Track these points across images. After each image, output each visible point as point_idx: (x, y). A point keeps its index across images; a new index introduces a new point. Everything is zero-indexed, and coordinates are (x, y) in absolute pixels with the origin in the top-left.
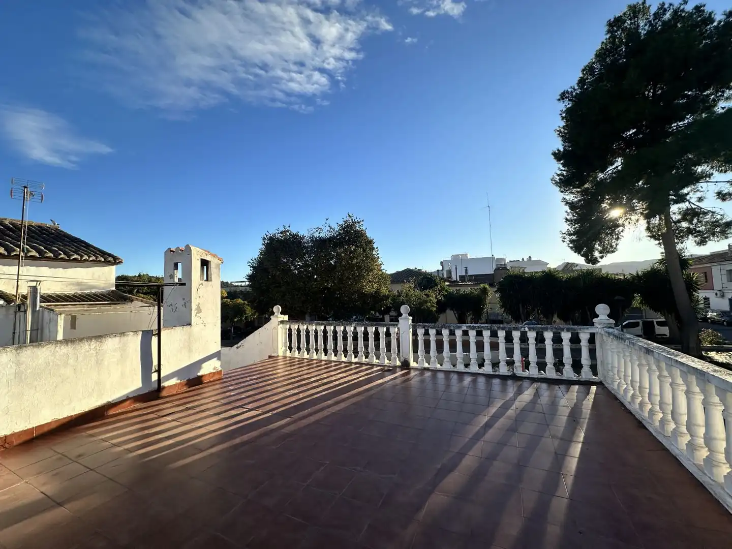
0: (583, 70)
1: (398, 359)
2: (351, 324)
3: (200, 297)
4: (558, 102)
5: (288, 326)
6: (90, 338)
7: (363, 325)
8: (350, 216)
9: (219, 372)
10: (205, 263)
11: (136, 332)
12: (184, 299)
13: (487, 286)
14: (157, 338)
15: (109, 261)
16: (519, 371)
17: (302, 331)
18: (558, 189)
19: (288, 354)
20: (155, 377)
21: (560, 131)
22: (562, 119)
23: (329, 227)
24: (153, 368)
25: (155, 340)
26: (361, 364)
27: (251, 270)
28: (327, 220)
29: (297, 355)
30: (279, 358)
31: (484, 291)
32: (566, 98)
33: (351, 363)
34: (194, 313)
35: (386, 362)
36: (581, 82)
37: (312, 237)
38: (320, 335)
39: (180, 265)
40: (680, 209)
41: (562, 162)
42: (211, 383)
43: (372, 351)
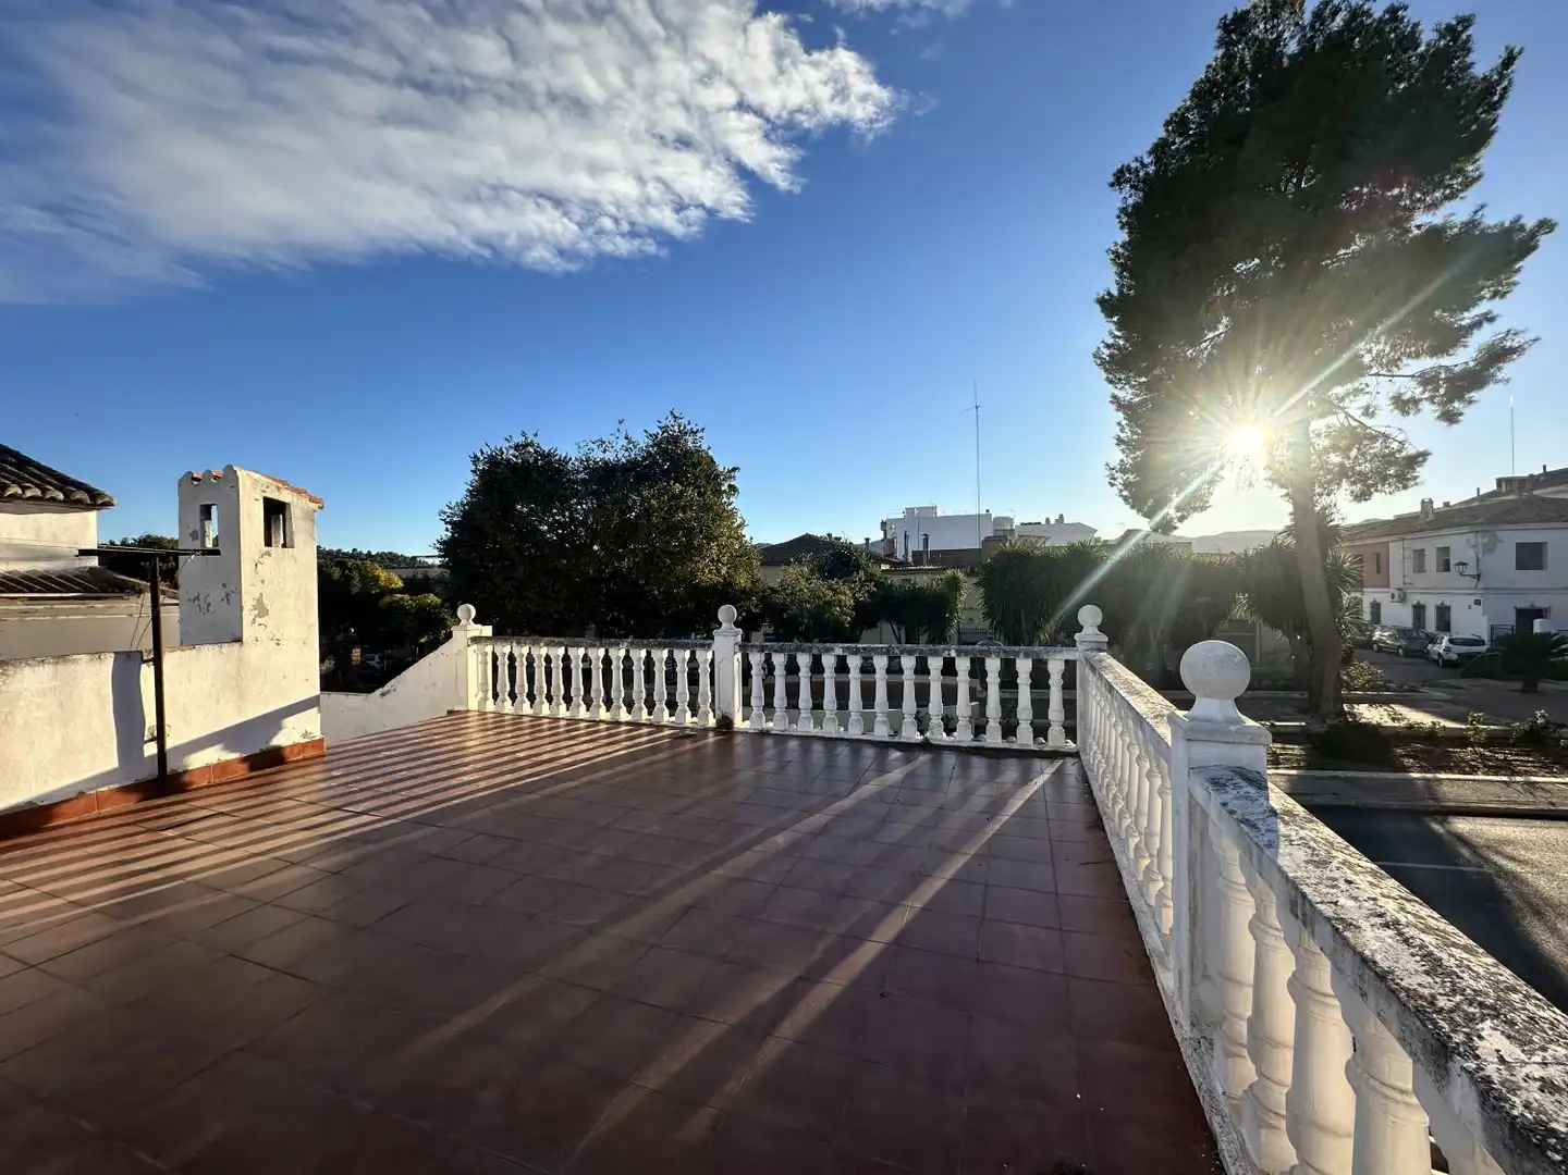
0: (1167, 124)
1: (711, 714)
2: (618, 645)
3: (263, 582)
4: (1109, 189)
5: (489, 649)
7: (643, 646)
8: (675, 417)
9: (318, 744)
10: (275, 511)
11: (97, 653)
12: (224, 585)
13: (960, 575)
14: (152, 667)
15: (78, 501)
16: (939, 736)
17: (518, 659)
18: (1105, 375)
19: (490, 706)
20: (151, 749)
21: (1115, 252)
22: (1122, 228)
23: (626, 438)
24: (146, 733)
25: (147, 673)
26: (637, 725)
27: (447, 530)
28: (621, 423)
29: (508, 707)
30: (470, 714)
31: (954, 584)
32: (1127, 181)
33: (618, 723)
34: (247, 616)
35: (689, 720)
36: (1160, 149)
37: (587, 461)
38: (557, 666)
39: (214, 510)
40: (1329, 427)
41: (1115, 319)
42: (294, 765)
43: (660, 701)
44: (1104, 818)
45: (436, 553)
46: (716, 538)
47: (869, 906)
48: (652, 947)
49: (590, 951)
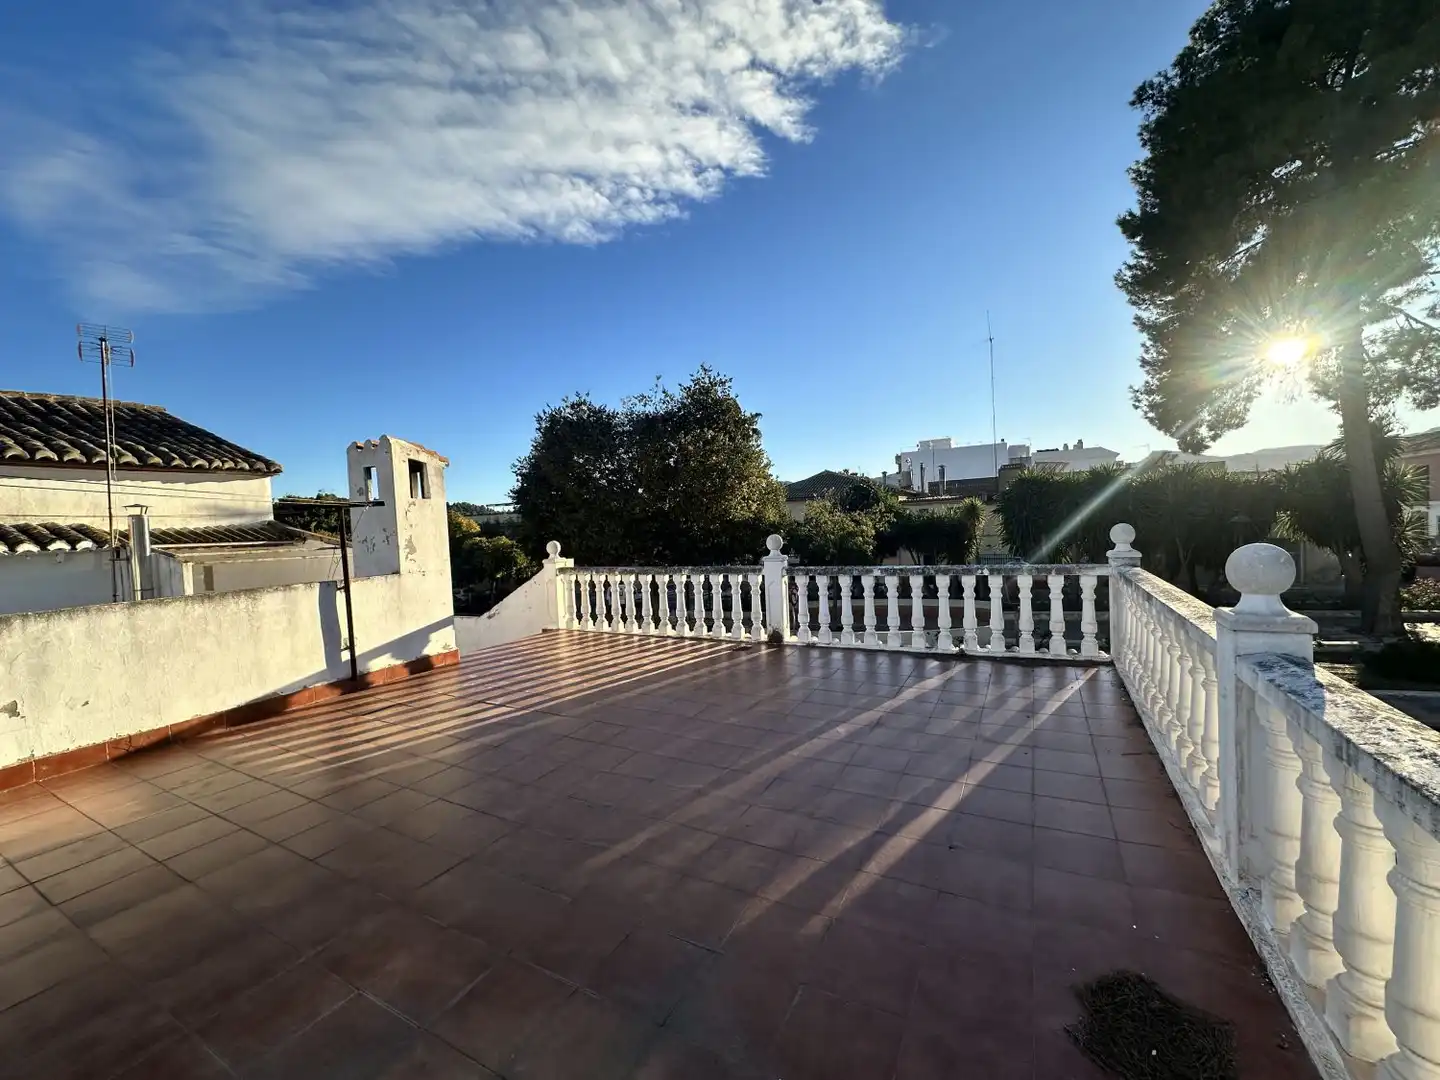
0: (1194, 30)
1: (763, 630)
2: (681, 571)
3: (411, 526)
4: (1130, 108)
5: (573, 578)
6: (237, 593)
7: (702, 572)
8: (705, 370)
9: (454, 654)
10: (416, 467)
11: (309, 584)
12: (384, 530)
13: (978, 503)
14: (344, 594)
15: (259, 470)
16: (972, 647)
17: (597, 586)
18: (1127, 297)
19: (576, 625)
20: (346, 656)
21: (1138, 173)
22: (1144, 145)
23: (664, 392)
24: (343, 644)
25: (340, 597)
26: (700, 640)
27: (518, 481)
28: (658, 378)
29: (590, 626)
30: (561, 632)
31: (972, 512)
32: (1148, 98)
33: (683, 639)
34: (403, 553)
35: (743, 635)
36: (1185, 61)
37: (631, 415)
38: (630, 590)
39: (374, 471)
41: (1138, 239)
42: (439, 670)
43: (718, 619)
44: (1143, 717)
45: (510, 501)
46: (747, 478)
47: (928, 783)
48: (751, 806)
49: (702, 806)
